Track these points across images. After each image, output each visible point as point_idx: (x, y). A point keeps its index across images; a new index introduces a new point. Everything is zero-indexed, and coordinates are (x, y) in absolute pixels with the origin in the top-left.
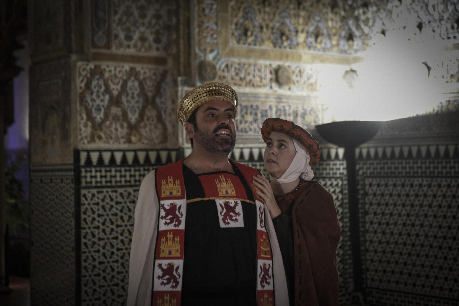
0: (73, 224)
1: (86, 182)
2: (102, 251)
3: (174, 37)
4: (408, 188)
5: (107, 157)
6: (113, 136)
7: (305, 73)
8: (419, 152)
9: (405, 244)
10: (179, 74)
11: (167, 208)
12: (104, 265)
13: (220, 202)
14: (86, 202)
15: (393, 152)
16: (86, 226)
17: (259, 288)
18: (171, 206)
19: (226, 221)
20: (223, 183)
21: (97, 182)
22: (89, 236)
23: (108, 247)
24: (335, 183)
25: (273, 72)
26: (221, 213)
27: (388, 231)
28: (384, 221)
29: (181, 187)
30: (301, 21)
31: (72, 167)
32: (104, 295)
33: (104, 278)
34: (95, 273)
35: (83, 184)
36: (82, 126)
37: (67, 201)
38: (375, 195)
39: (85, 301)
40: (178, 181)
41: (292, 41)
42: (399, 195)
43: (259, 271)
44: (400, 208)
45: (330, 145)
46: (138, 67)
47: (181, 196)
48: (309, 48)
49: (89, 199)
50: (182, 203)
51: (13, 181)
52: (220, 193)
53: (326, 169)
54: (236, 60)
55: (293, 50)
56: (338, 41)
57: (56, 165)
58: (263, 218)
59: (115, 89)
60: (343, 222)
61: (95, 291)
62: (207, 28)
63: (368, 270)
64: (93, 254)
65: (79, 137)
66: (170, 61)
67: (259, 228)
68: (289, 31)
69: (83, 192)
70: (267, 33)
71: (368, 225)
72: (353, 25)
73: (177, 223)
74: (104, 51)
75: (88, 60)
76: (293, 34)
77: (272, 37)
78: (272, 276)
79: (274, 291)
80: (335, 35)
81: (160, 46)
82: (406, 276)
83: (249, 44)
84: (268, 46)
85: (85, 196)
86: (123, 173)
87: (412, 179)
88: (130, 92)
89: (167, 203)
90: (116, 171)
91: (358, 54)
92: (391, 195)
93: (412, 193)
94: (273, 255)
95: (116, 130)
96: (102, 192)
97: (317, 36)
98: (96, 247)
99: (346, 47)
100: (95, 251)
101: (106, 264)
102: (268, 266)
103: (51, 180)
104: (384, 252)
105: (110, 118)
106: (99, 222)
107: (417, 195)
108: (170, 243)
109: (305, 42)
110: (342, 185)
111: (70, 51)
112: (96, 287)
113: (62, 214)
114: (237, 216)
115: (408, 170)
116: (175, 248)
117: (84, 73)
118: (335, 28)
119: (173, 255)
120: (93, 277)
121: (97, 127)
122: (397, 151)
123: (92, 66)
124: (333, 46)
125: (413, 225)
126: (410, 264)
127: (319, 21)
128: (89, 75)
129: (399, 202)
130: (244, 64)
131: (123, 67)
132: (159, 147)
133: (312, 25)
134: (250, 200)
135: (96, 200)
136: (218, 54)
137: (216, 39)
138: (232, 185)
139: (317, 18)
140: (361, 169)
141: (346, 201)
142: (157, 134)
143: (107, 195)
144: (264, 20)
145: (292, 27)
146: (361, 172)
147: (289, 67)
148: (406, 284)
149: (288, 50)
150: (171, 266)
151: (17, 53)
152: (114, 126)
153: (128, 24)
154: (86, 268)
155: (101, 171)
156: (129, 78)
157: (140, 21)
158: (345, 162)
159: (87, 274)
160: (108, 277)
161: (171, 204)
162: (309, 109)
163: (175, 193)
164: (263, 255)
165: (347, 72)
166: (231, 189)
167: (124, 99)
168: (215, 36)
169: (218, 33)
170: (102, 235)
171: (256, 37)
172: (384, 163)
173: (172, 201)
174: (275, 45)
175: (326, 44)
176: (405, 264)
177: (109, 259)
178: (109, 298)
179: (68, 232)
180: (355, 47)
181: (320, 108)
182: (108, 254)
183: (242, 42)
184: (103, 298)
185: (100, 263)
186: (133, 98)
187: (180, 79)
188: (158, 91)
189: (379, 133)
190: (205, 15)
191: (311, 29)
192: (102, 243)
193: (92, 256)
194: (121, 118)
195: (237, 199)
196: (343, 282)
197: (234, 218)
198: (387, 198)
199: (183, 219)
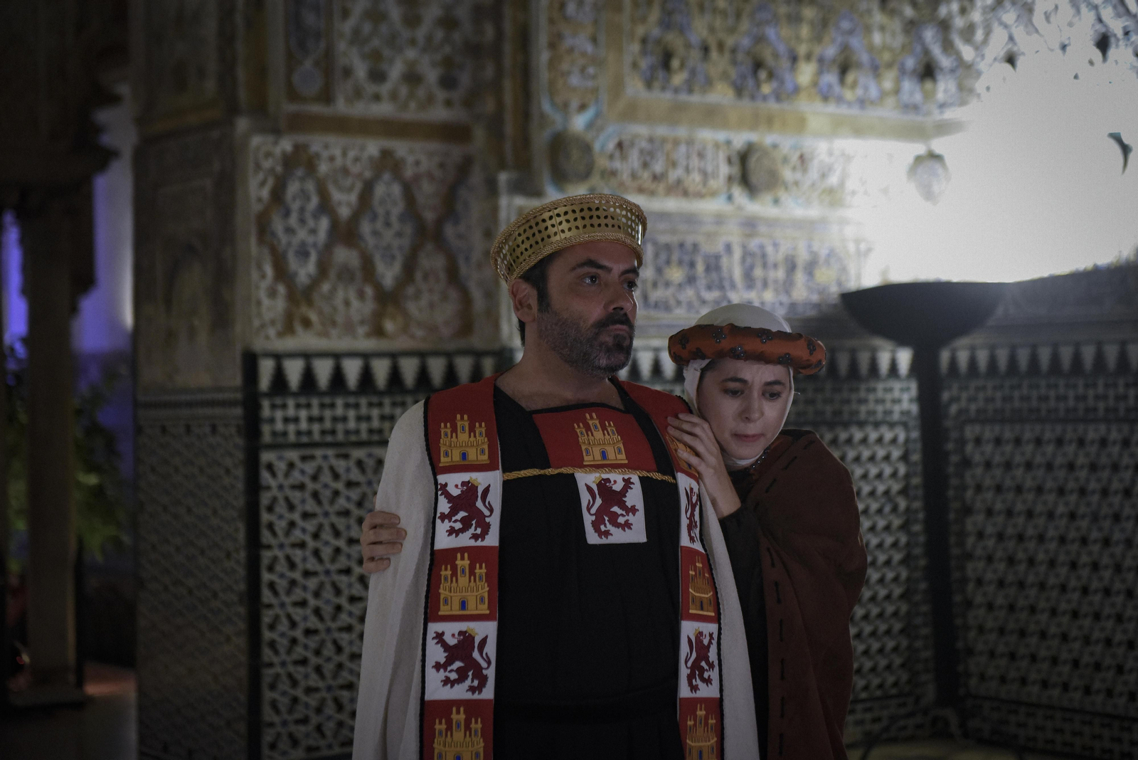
0: (241, 536)
1: (274, 434)
2: (312, 602)
3: (489, 72)
4: (1071, 449)
5: (323, 370)
6: (340, 319)
7: (816, 163)
8: (1100, 358)
9: (1063, 588)
10: (502, 166)
11: (455, 492)
12: (317, 638)
13: (586, 480)
14: (273, 483)
15: (1034, 360)
16: (273, 542)
17: (684, 692)
18: (465, 488)
19: (603, 528)
20: (595, 433)
21: (299, 433)
22: (282, 567)
23: (328, 593)
24: (888, 436)
25: (736, 160)
26: (589, 509)
27: (1021, 555)
28: (1010, 531)
29: (488, 440)
30: (805, 31)
31: (239, 396)
32: (319, 710)
33: (318, 670)
34: (295, 656)
35: (267, 438)
36: (262, 295)
37: (227, 481)
38: (988, 465)
39: (271, 725)
40: (480, 426)
41: (782, 82)
42: (1049, 467)
43: (684, 649)
44: (1051, 498)
45: (878, 342)
46: (401, 148)
47: (488, 462)
48: (825, 98)
49: (280, 475)
50: (492, 481)
51: (94, 430)
52: (586, 458)
53: (865, 401)
54: (642, 130)
55: (785, 106)
56: (898, 82)
57: (201, 390)
58: (697, 518)
59: (345, 201)
60: (909, 533)
61: (295, 700)
62: (571, 50)
63: (970, 652)
64: (291, 610)
65: (256, 323)
66: (479, 134)
67: (685, 541)
68: (776, 56)
69: (266, 457)
70: (719, 62)
71: (970, 541)
72: (935, 43)
73: (479, 531)
74: (316, 109)
75: (277, 132)
76: (785, 63)
77: (733, 73)
78: (716, 663)
79: (721, 700)
80: (889, 65)
81: (456, 95)
82: (1066, 669)
83: (676, 91)
84: (721, 95)
85: (270, 467)
86: (364, 410)
87: (1081, 428)
88: (380, 211)
89: (454, 482)
90: (347, 406)
91: (949, 114)
92: (1029, 466)
93: (1081, 460)
94: (721, 611)
95: (347, 303)
96: (312, 457)
97: (844, 69)
98: (298, 594)
99: (918, 97)
100: (296, 604)
101: (323, 635)
102: (708, 638)
103: (188, 429)
104: (1012, 608)
105: (332, 274)
106: (304, 530)
107: (1093, 467)
108: (463, 581)
109: (815, 84)
110: (907, 441)
111: (233, 110)
112: (299, 693)
113: (215, 512)
114: (630, 514)
115: (1071, 403)
116: (475, 594)
117: (267, 164)
118: (891, 49)
119: (471, 610)
120: (291, 668)
121: (300, 296)
122: (1045, 355)
123: (286, 145)
124: (883, 95)
125: (1084, 541)
126: (1076, 639)
127: (851, 32)
128: (279, 169)
129: (1049, 484)
130: (664, 141)
131: (363, 148)
132: (451, 346)
133: (833, 41)
134: (664, 473)
135: (296, 476)
136: (598, 115)
137: (594, 77)
138: (617, 437)
139: (845, 25)
140: (955, 400)
141: (916, 481)
142: (446, 313)
143: (325, 466)
144: (712, 30)
145: (782, 49)
146: (954, 409)
147: (775, 146)
148: (1066, 687)
149: (773, 105)
150: (466, 638)
151: (104, 116)
152: (340, 294)
153: (376, 42)
154: (272, 644)
155: (308, 406)
156: (377, 177)
157: (406, 34)
158: (914, 386)
159: (276, 660)
160: (328, 668)
161: (464, 484)
162: (823, 252)
163: (473, 456)
164: (696, 609)
165: (919, 160)
166: (616, 447)
167: (366, 228)
168: (591, 70)
169: (598, 62)
170: (312, 564)
171: (693, 73)
172: (1012, 388)
173: (465, 477)
174: (739, 91)
175: (866, 89)
176: (1065, 637)
177: (330, 624)
178: (329, 718)
179: (228, 555)
180: (940, 96)
181: (851, 247)
182: (327, 610)
183: (657, 84)
184: (315, 720)
185: (309, 632)
186: (388, 224)
187: (503, 177)
188: (450, 207)
189: (1000, 311)
190: (566, 19)
191: (831, 51)
192: (312, 583)
193: (289, 617)
194: (359, 275)
195: (631, 473)
196: (909, 682)
197: (621, 520)
198: (1019, 472)
199: (495, 521)
